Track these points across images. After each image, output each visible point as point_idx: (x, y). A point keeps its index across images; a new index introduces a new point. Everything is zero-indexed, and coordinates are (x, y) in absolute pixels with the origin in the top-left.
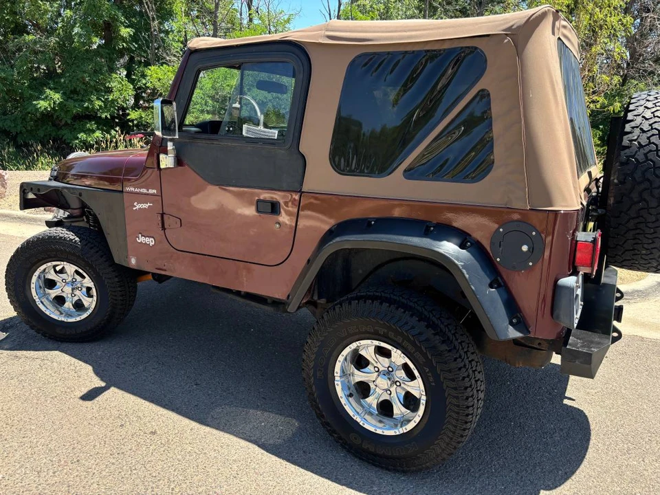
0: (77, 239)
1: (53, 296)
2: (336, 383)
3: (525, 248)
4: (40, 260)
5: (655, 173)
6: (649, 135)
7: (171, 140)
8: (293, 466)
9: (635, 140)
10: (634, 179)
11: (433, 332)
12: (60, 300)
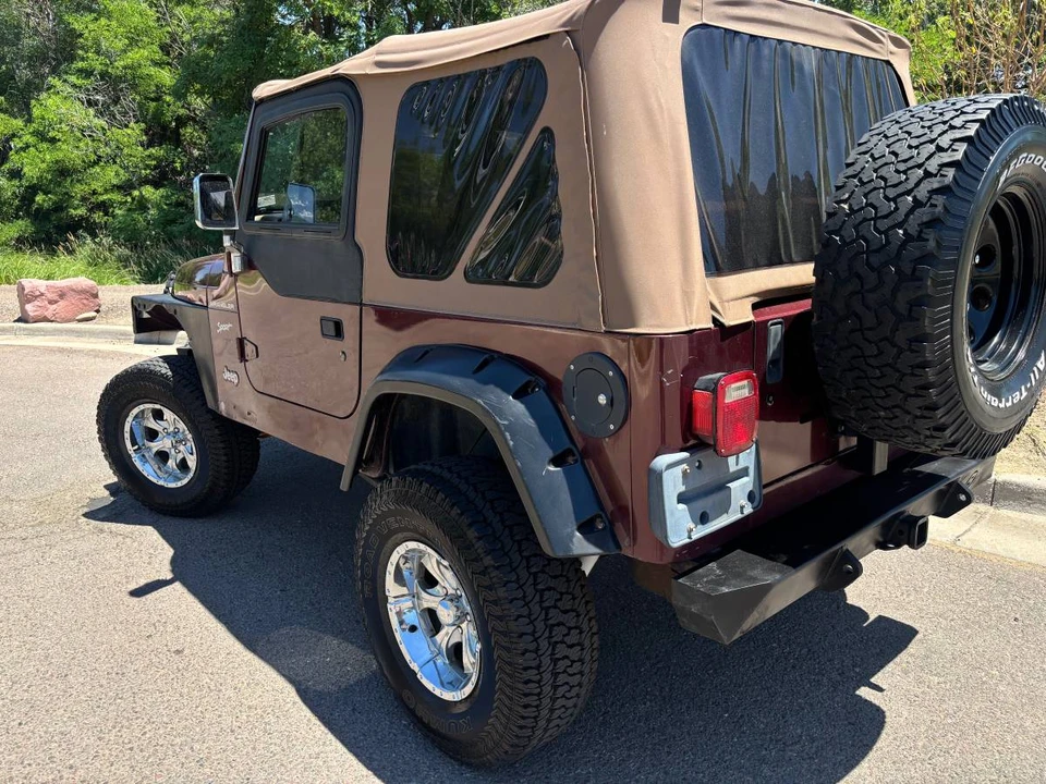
0: (170, 373)
1: (155, 450)
2: (389, 606)
3: (602, 399)
4: (132, 401)
5: (868, 264)
6: (867, 191)
7: (228, 233)
8: (323, 728)
9: (845, 201)
10: (836, 273)
11: (476, 534)
12: (163, 456)
